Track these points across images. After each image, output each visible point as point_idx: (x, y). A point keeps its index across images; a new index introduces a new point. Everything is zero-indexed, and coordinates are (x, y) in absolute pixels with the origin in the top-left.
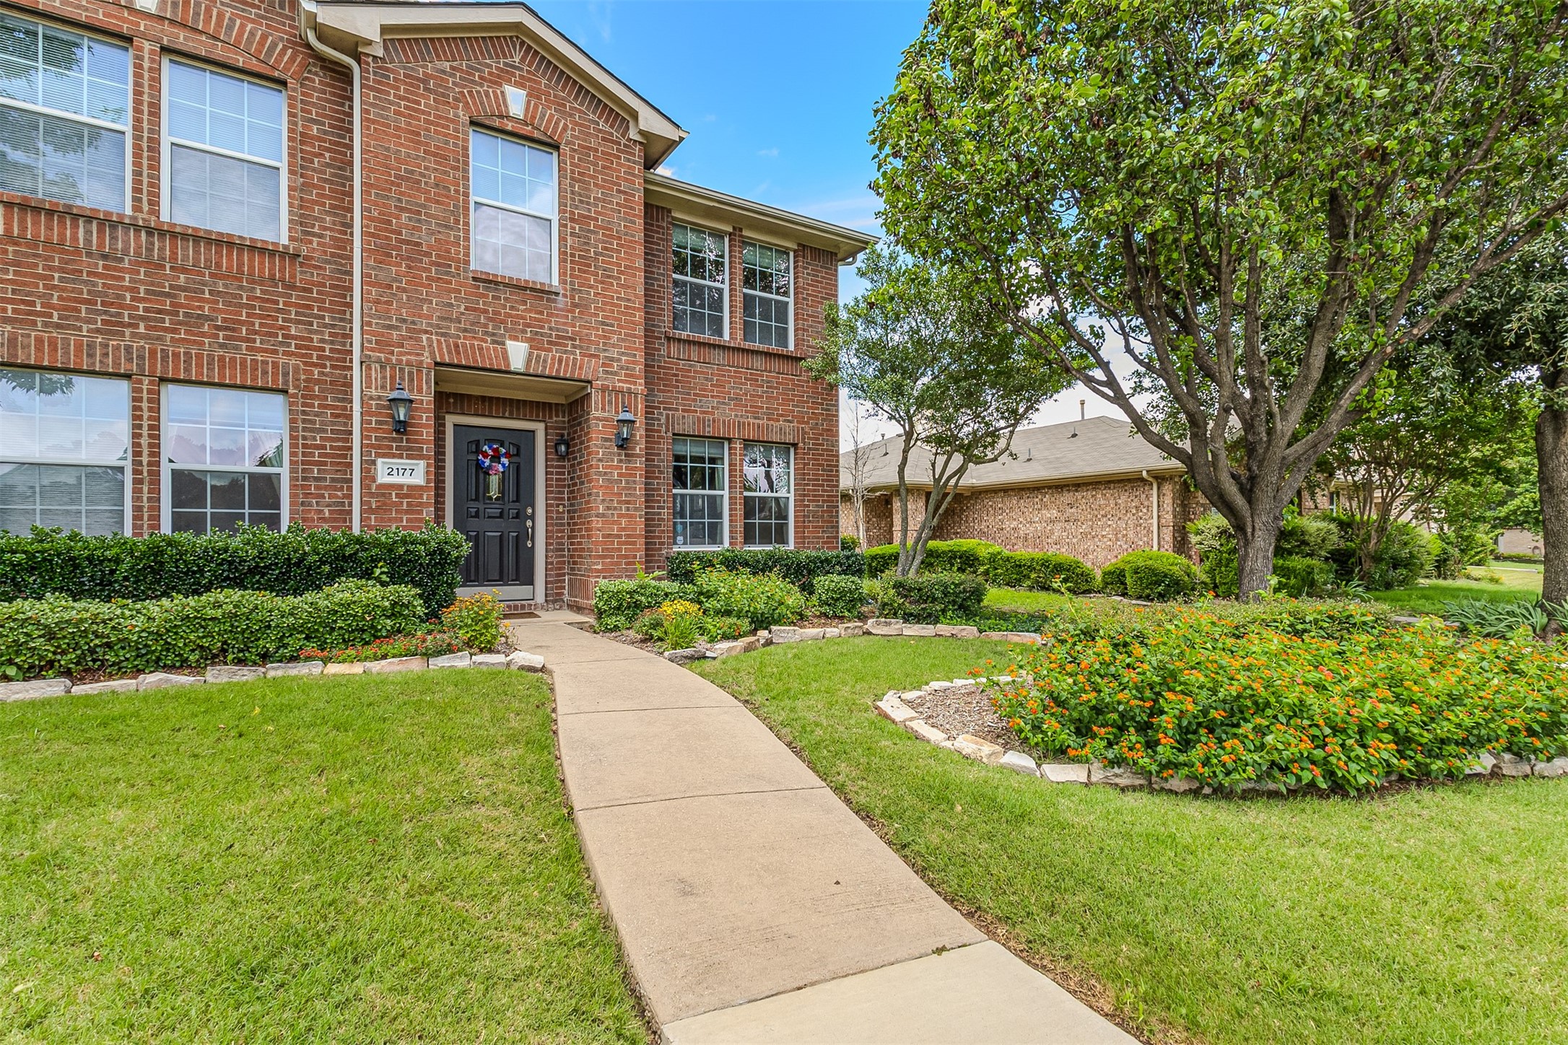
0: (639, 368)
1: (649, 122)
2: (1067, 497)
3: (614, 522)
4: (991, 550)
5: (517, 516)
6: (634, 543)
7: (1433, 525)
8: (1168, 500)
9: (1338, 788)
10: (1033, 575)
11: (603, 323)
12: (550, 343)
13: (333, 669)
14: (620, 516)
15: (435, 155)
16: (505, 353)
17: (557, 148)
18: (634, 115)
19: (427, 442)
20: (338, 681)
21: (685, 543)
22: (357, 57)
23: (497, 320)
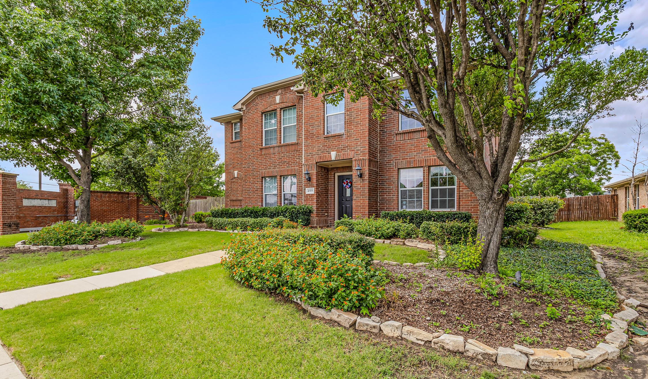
0: (366, 151)
3: (359, 202)
6: (365, 208)
14: (361, 199)
15: (316, 109)
16: (331, 155)
19: (315, 182)
21: (406, 208)
23: (329, 147)
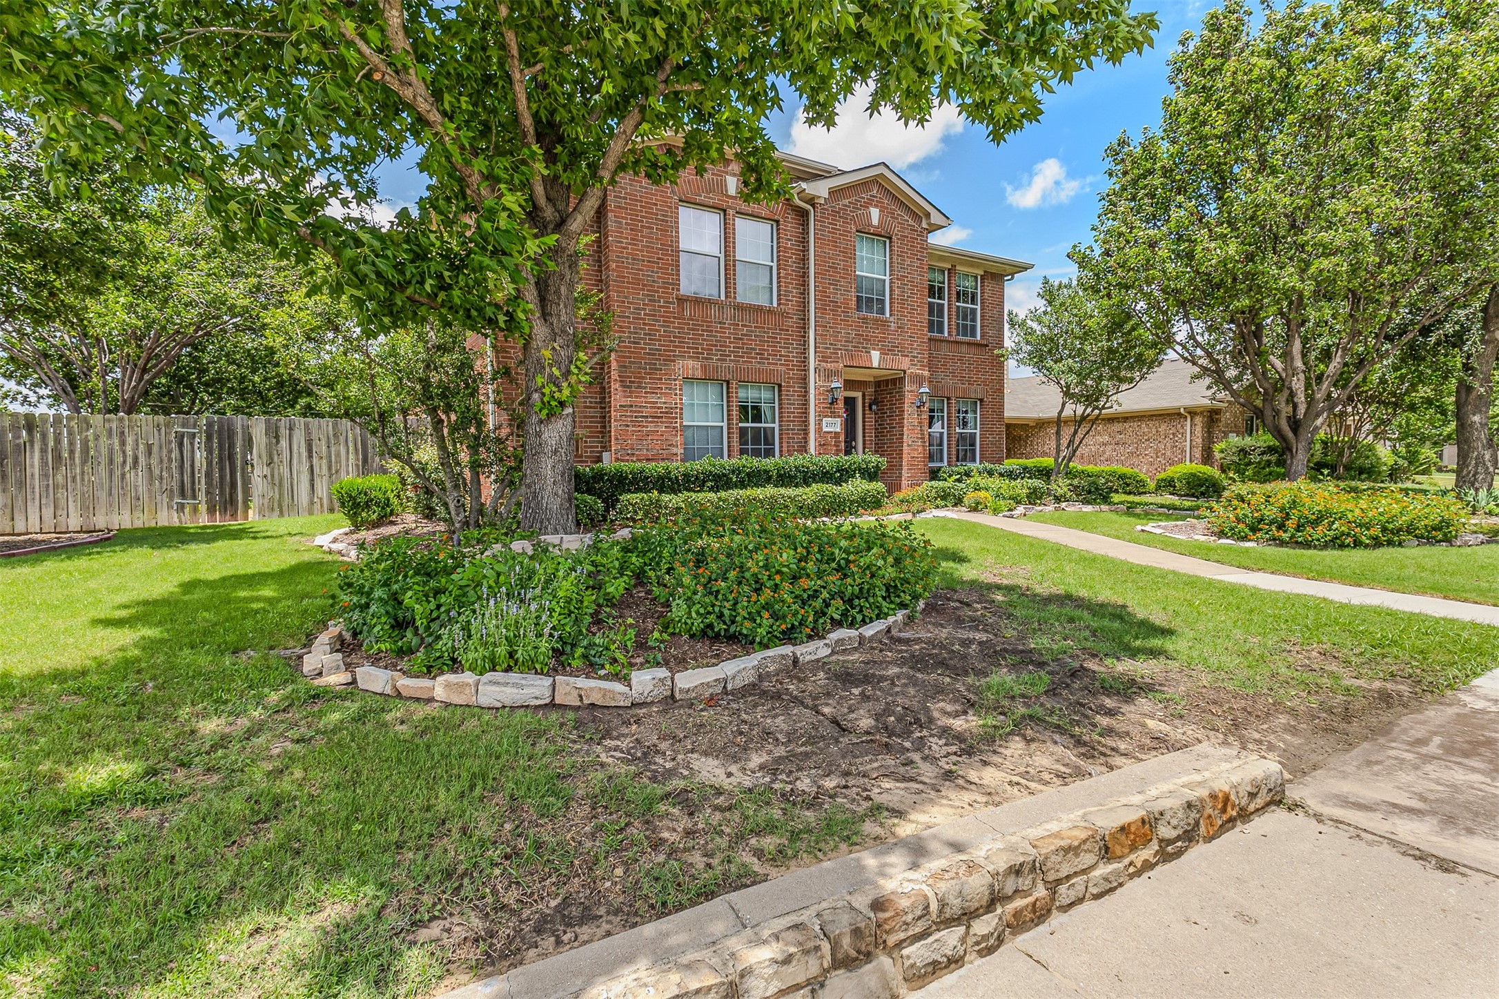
0: (926, 361)
1: (936, 218)
2: (1117, 427)
6: (923, 462)
7: (1388, 443)
8: (1198, 429)
9: (1357, 544)
11: (910, 337)
12: (888, 350)
15: (843, 252)
16: (871, 358)
17: (890, 238)
18: (928, 215)
19: (841, 408)
22: (813, 205)
23: (867, 340)
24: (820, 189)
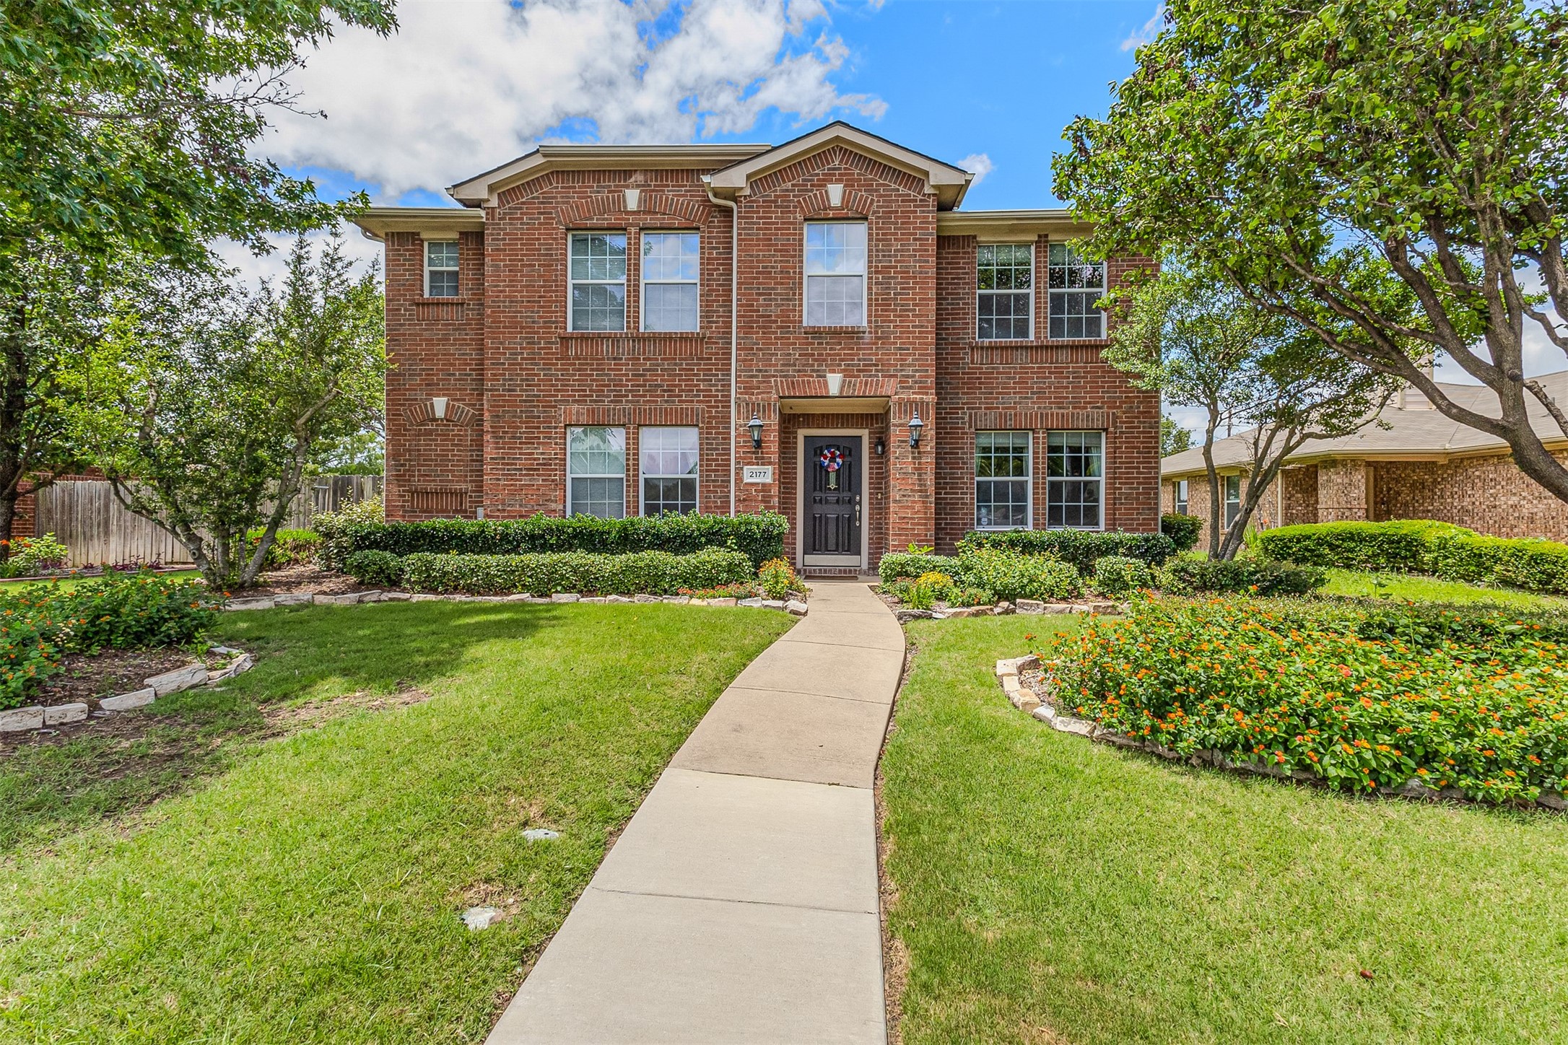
0: (931, 381)
1: (939, 177)
4: (1441, 534)
5: (849, 502)
6: (925, 525)
10: (1498, 568)
11: (900, 349)
12: (859, 371)
13: (695, 601)
14: (915, 502)
15: (781, 251)
16: (826, 383)
17: (866, 219)
18: (927, 174)
19: (774, 453)
20: (699, 610)
21: (989, 524)
22: (735, 199)
23: (821, 360)
24: (736, 178)
